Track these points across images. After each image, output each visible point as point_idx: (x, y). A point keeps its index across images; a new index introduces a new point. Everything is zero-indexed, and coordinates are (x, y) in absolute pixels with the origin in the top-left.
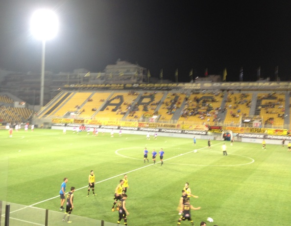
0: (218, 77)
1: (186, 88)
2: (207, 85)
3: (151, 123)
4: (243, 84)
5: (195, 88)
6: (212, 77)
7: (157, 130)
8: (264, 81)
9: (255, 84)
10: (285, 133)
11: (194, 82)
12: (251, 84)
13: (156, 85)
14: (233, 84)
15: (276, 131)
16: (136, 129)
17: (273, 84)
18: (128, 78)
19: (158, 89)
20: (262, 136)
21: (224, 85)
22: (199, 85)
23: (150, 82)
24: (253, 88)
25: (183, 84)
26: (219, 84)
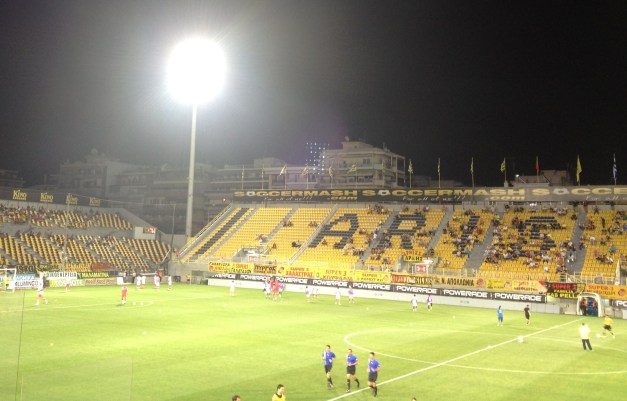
0: (563, 173)
1: (492, 198)
2: (541, 192)
3: (418, 275)
4: (618, 190)
5: (513, 198)
6: (549, 173)
7: (434, 291)
11: (511, 186)
13: (427, 192)
14: (596, 190)
16: (388, 287)
18: (366, 177)
19: (432, 200)
21: (575, 191)
22: (522, 192)
23: (415, 186)
25: (487, 191)
26: (565, 191)
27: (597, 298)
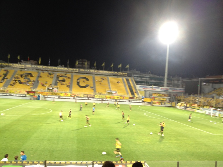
0: (36, 62)
1: (14, 67)
2: (29, 66)
4: (50, 67)
5: (21, 67)
6: (32, 61)
8: (61, 67)
9: (56, 68)
10: (69, 95)
11: (20, 63)
12: (54, 68)
14: (44, 67)
15: (65, 94)
17: (66, 69)
20: (57, 97)
21: (38, 67)
22: (23, 65)
24: (55, 70)
25: (13, 64)
26: (35, 66)
27: (40, 95)
